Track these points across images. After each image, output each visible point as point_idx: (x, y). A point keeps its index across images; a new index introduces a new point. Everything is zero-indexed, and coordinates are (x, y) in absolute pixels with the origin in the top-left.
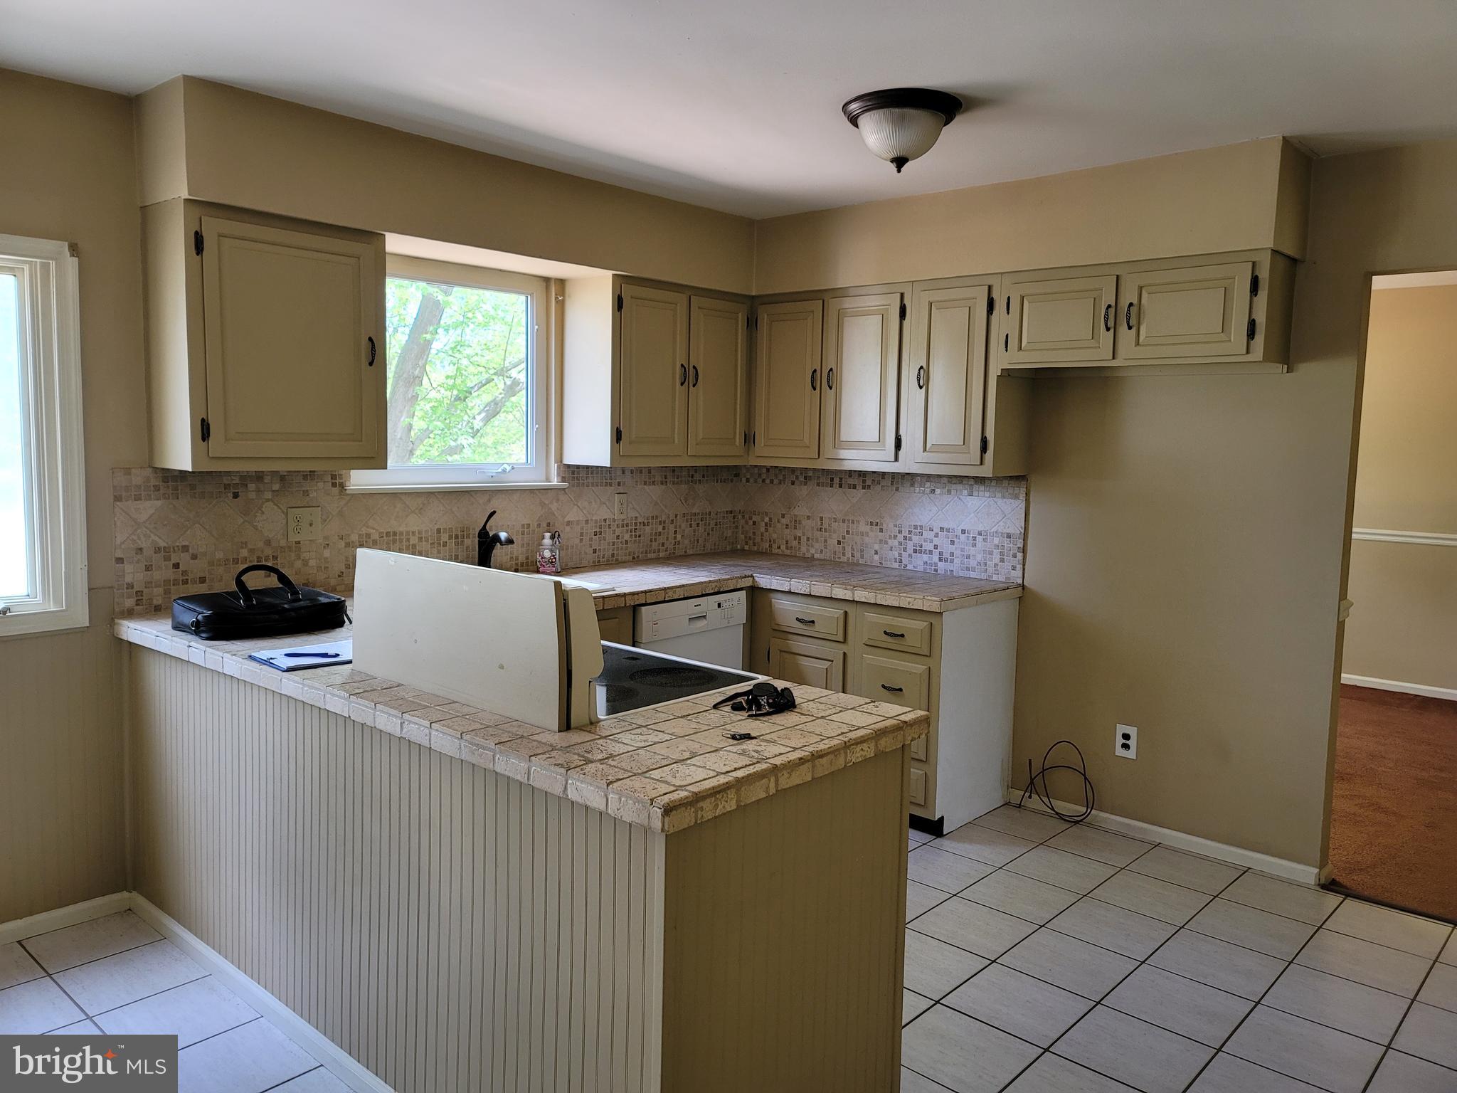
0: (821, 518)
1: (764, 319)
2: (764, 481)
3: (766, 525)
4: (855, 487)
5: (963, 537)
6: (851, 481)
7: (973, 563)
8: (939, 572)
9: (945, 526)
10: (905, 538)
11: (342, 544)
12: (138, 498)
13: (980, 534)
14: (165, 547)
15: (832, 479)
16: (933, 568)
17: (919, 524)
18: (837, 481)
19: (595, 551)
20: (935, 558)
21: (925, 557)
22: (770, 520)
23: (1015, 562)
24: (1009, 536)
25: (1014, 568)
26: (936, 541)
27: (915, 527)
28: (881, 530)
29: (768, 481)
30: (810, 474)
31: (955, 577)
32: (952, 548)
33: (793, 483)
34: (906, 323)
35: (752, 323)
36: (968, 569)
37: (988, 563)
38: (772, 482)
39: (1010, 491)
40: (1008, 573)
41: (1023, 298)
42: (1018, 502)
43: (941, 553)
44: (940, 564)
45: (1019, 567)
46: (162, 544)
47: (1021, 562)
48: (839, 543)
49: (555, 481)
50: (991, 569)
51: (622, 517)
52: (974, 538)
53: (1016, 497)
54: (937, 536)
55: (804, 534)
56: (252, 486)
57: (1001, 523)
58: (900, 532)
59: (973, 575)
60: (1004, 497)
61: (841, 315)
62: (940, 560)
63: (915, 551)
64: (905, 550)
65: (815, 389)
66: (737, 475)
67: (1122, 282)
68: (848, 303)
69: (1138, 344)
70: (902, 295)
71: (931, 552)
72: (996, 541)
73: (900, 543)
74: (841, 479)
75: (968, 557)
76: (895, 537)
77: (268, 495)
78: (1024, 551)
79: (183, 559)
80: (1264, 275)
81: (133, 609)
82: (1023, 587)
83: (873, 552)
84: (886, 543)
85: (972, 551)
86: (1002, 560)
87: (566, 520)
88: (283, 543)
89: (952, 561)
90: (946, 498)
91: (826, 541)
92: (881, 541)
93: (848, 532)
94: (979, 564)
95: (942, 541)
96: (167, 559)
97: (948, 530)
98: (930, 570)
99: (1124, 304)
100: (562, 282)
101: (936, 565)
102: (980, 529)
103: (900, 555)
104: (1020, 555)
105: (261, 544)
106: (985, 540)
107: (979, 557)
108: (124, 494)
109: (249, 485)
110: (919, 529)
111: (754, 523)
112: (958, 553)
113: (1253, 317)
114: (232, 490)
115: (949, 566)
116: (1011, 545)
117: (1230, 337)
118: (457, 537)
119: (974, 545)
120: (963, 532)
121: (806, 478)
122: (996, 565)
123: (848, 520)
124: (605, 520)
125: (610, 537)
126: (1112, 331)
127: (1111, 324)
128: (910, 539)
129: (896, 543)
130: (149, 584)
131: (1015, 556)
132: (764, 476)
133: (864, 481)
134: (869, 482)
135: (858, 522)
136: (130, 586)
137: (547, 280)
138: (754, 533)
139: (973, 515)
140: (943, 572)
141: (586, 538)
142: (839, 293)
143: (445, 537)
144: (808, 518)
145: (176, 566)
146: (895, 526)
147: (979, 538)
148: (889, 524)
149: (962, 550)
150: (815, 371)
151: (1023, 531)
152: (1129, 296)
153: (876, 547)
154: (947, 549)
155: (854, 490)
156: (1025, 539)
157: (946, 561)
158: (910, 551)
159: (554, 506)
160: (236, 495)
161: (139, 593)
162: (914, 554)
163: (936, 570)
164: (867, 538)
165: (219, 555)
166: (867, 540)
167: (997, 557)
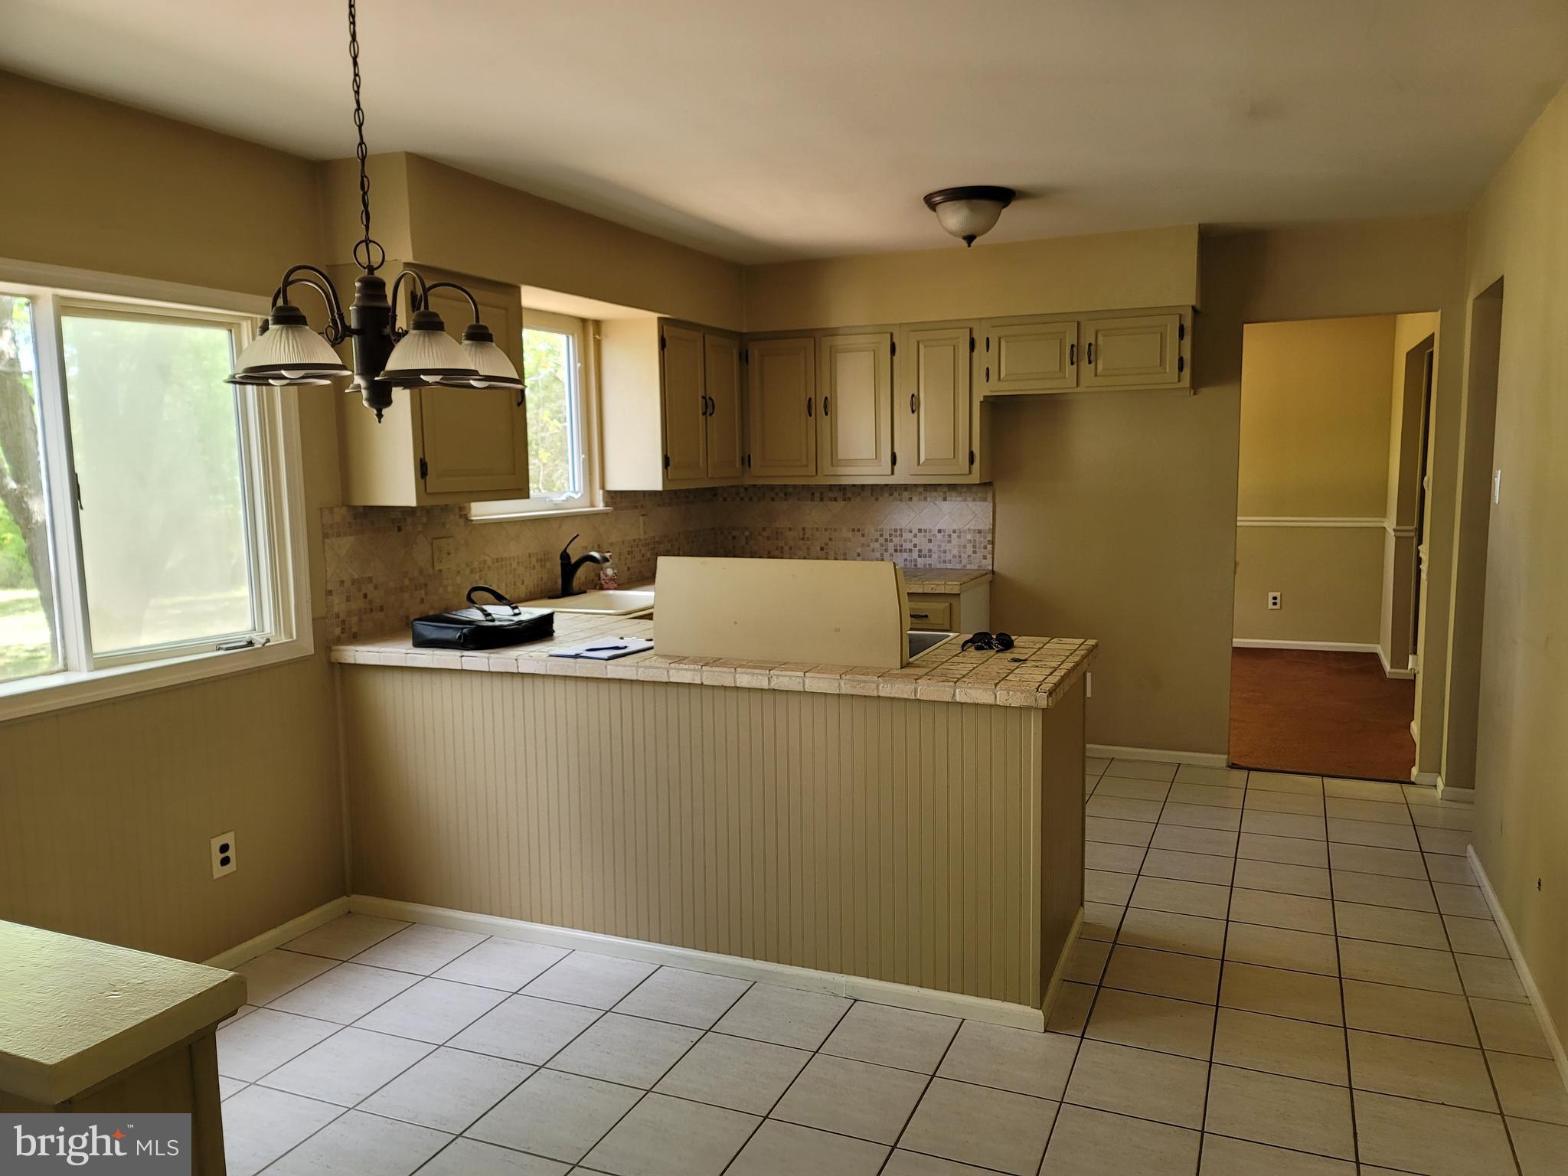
0: (804, 529)
1: (755, 353)
2: (742, 499)
3: (747, 538)
4: (835, 499)
5: (939, 536)
6: (831, 495)
7: (949, 557)
8: (918, 566)
9: (923, 527)
10: (886, 540)
11: (468, 571)
12: (339, 535)
13: (954, 532)
14: (358, 579)
15: (813, 494)
16: (913, 563)
17: (898, 528)
18: (817, 495)
19: (629, 569)
20: (915, 555)
21: (905, 555)
22: (751, 533)
23: (986, 552)
24: (980, 532)
25: (985, 558)
26: (915, 541)
27: (896, 530)
28: (863, 535)
29: (746, 499)
30: (790, 490)
31: (933, 569)
32: (930, 546)
33: (773, 499)
34: (895, 358)
35: (744, 357)
36: (945, 562)
37: (963, 555)
38: (751, 499)
39: (980, 495)
40: (980, 561)
41: (1000, 339)
42: (987, 503)
43: (920, 551)
44: (919, 559)
45: (989, 557)
46: (356, 576)
47: (991, 552)
48: (822, 549)
49: (600, 506)
50: (965, 561)
51: (646, 537)
52: (950, 536)
53: (985, 500)
54: (915, 536)
55: (786, 544)
56: (409, 520)
57: (973, 522)
58: (881, 535)
59: (949, 566)
60: (974, 500)
61: (833, 351)
62: (920, 556)
63: (896, 551)
64: (886, 550)
65: (810, 415)
66: (715, 495)
67: (1082, 326)
68: (840, 341)
69: (1096, 375)
70: (892, 335)
71: (910, 550)
72: (969, 537)
73: (882, 545)
74: (822, 493)
75: (945, 552)
76: (877, 540)
77: (420, 528)
78: (993, 543)
79: (369, 588)
80: (1188, 324)
81: (340, 637)
82: (993, 572)
83: (856, 555)
84: (868, 546)
85: (948, 546)
86: (975, 552)
87: (610, 541)
88: (431, 571)
89: (930, 556)
90: (923, 503)
91: (808, 549)
92: (863, 545)
93: (830, 539)
94: (954, 556)
95: (920, 540)
96: (359, 590)
97: (925, 531)
98: (910, 565)
99: (1085, 344)
100: (597, 324)
101: (916, 560)
102: (954, 528)
103: (882, 555)
104: (990, 547)
105: (416, 573)
106: (959, 537)
107: (955, 552)
108: (330, 531)
109: (408, 519)
110: (899, 532)
111: (734, 538)
112: (935, 549)
113: (1182, 355)
114: (397, 525)
115: (928, 561)
116: (982, 539)
117: (1166, 369)
118: (541, 561)
119: (949, 542)
120: (939, 531)
121: (786, 494)
122: (969, 556)
123: (831, 529)
124: (634, 540)
125: (638, 557)
126: (1075, 365)
127: (1075, 359)
128: (891, 541)
129: (877, 545)
130: (349, 613)
131: (985, 548)
132: (742, 495)
133: (845, 494)
134: (849, 495)
135: (841, 530)
136: (338, 616)
137: (584, 321)
138: (734, 547)
139: (947, 516)
140: (922, 567)
141: (623, 557)
142: (832, 332)
143: (534, 560)
144: (790, 529)
145: (365, 596)
146: (877, 531)
147: (954, 536)
148: (870, 530)
149: (939, 546)
150: (810, 399)
151: (991, 527)
152: (1088, 338)
153: (859, 550)
154: (925, 547)
155: (835, 503)
156: (993, 533)
157: (925, 556)
158: (891, 550)
159: (602, 529)
160: (400, 529)
161: (343, 622)
162: (894, 554)
163: (916, 565)
164: (849, 543)
165: (391, 585)
166: (849, 544)
167: (970, 550)
